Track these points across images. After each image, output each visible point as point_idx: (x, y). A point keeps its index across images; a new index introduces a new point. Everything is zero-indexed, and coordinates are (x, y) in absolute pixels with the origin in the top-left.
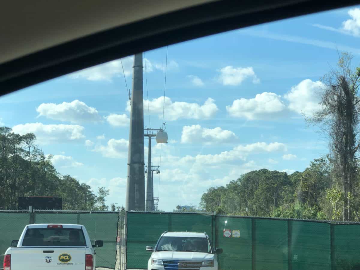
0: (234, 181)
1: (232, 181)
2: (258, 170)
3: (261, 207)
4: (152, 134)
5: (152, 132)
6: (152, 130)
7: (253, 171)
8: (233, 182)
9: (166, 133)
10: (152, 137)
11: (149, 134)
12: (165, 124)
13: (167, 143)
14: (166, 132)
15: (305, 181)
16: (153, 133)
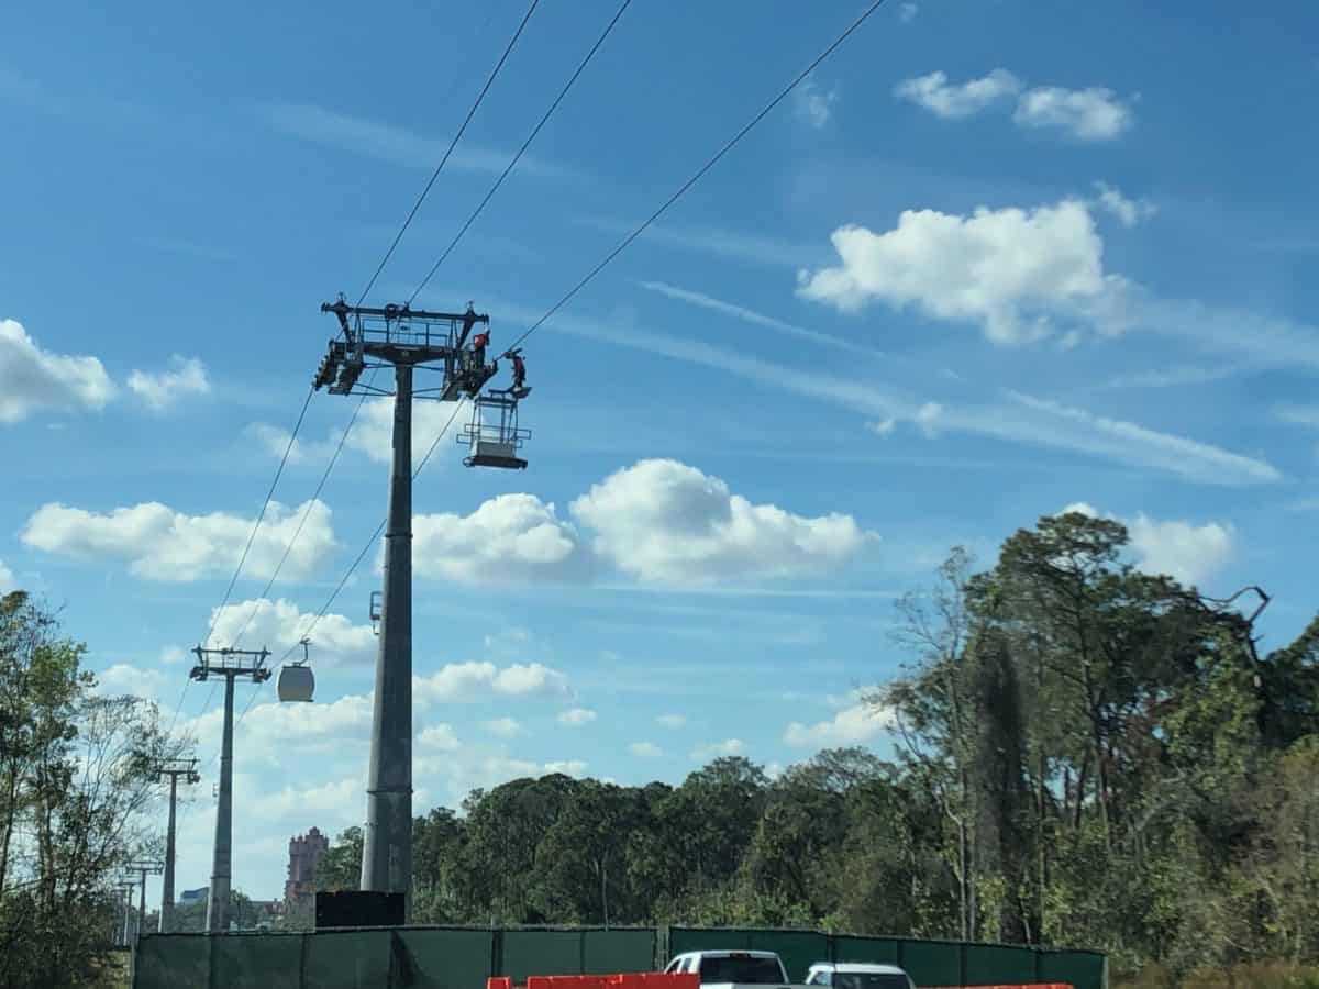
0: (443, 809)
1: (436, 808)
2: (537, 778)
3: (554, 894)
4: (236, 666)
5: (235, 660)
6: (238, 655)
7: (521, 780)
8: (441, 812)
9: (311, 673)
10: (237, 677)
11: (226, 666)
12: (306, 644)
13: (312, 701)
14: (308, 669)
15: (771, 828)
16: (242, 662)
